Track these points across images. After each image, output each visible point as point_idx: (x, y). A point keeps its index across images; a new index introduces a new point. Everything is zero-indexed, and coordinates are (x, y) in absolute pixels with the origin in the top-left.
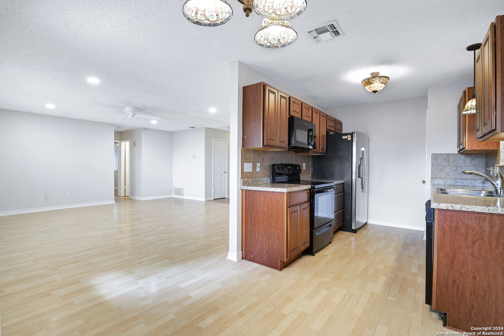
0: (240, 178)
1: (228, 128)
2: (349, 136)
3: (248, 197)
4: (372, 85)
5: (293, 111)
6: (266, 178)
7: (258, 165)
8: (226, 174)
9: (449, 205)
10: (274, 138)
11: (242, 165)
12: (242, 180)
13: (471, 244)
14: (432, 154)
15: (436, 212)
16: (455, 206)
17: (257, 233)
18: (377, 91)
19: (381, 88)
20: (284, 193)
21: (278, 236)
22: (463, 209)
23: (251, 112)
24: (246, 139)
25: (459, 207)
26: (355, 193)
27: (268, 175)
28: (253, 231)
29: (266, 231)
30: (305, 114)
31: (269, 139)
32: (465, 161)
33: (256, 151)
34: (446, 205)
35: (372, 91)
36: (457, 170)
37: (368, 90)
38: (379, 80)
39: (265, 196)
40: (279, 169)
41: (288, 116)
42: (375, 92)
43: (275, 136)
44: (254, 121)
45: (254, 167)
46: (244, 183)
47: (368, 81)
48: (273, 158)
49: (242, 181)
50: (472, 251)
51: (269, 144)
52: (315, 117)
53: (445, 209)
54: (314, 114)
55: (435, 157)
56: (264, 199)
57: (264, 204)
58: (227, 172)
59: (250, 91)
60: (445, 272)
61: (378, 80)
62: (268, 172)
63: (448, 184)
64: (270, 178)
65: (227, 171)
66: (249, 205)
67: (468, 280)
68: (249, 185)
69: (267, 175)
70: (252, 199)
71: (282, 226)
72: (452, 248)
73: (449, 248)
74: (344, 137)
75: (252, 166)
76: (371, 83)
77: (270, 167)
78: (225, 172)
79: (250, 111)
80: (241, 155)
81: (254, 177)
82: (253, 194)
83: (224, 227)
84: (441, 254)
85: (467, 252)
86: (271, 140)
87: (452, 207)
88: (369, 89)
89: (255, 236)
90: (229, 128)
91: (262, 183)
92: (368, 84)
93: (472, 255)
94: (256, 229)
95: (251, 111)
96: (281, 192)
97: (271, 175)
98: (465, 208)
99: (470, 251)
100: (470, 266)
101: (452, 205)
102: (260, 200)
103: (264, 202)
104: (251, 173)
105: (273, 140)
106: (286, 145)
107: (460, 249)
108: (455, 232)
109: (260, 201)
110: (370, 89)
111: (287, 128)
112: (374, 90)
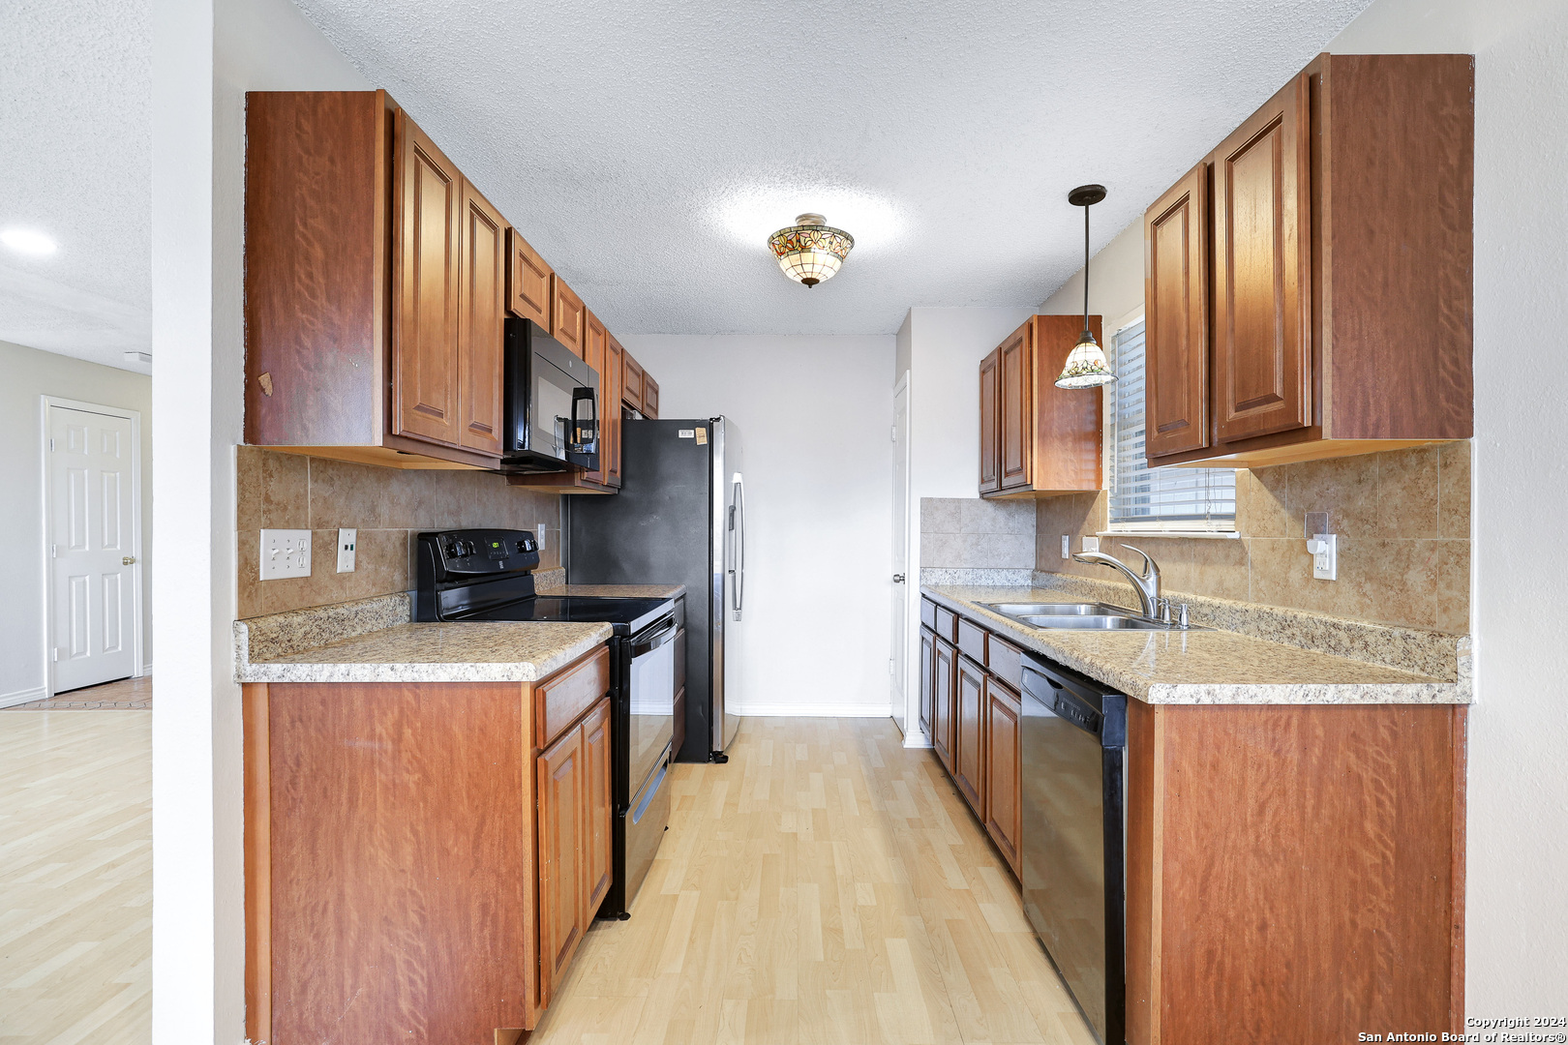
0: (234, 614)
1: (142, 359)
2: (702, 431)
3: (293, 722)
4: (807, 257)
5: (522, 296)
6: (386, 600)
7: (347, 536)
8: (136, 570)
9: (1203, 687)
10: (446, 406)
11: (242, 544)
12: (244, 627)
13: (1252, 816)
14: (922, 499)
15: (1160, 719)
16: (1217, 691)
17: (354, 916)
18: (816, 281)
19: (831, 274)
20: (518, 684)
21: (484, 908)
22: (1242, 700)
23: (309, 243)
24: (269, 391)
25: (1230, 693)
26: (720, 626)
27: (399, 586)
28: (331, 907)
29: (413, 893)
30: (561, 326)
31: (418, 408)
32: (994, 519)
33: (334, 465)
34: (1192, 691)
35: (799, 279)
36: (977, 544)
37: (791, 274)
38: (831, 243)
39: (401, 711)
40: (452, 555)
41: (502, 315)
42: (810, 282)
43: (446, 395)
44: (329, 299)
45: (323, 550)
46: (262, 648)
47: (794, 240)
48: (420, 503)
49: (244, 638)
50: (1258, 838)
51: (419, 431)
52: (591, 344)
53: (1190, 703)
54: (590, 333)
55: (929, 505)
56: (398, 727)
57: (397, 752)
58: (139, 557)
59: (299, 126)
60: (1185, 927)
61: (827, 241)
62: (398, 573)
63: (959, 582)
64: (407, 600)
65: (136, 552)
66: (298, 764)
67: (1246, 938)
68: (292, 651)
69: (392, 583)
70: (318, 730)
71: (506, 852)
72: (1202, 839)
73: (1194, 841)
74: (684, 434)
75: (307, 545)
76: (804, 249)
77: (404, 544)
78: (128, 562)
79: (297, 237)
80: (240, 482)
81: (320, 601)
82: (323, 702)
83: (113, 865)
84: (1175, 867)
85: (1243, 844)
86: (426, 411)
87: (1209, 694)
88: (791, 267)
89: (341, 933)
90: (147, 357)
91: (369, 627)
92: (793, 249)
93: (1257, 851)
94: (349, 890)
95: (304, 236)
96: (505, 679)
97: (411, 583)
98: (1246, 695)
99: (1252, 838)
100: (1250, 889)
101: (1211, 689)
102: (373, 730)
103: (398, 739)
104: (301, 583)
105: (441, 415)
106: (492, 444)
107: (1226, 837)
108: (1212, 779)
109: (372, 737)
110: (799, 269)
111: (498, 370)
112: (809, 276)
